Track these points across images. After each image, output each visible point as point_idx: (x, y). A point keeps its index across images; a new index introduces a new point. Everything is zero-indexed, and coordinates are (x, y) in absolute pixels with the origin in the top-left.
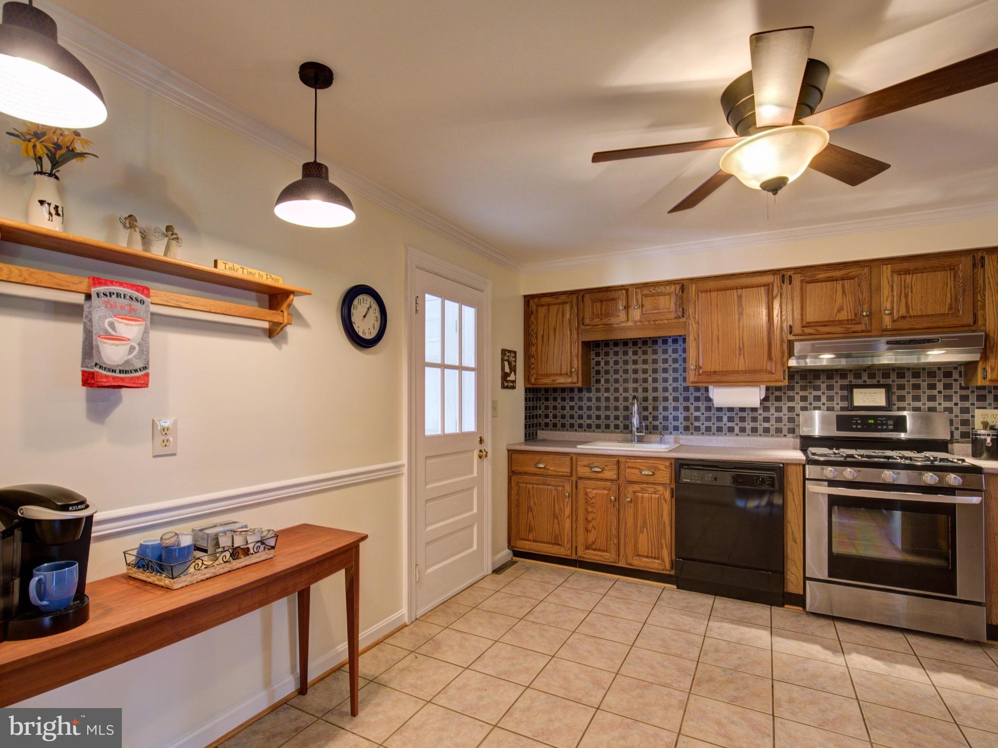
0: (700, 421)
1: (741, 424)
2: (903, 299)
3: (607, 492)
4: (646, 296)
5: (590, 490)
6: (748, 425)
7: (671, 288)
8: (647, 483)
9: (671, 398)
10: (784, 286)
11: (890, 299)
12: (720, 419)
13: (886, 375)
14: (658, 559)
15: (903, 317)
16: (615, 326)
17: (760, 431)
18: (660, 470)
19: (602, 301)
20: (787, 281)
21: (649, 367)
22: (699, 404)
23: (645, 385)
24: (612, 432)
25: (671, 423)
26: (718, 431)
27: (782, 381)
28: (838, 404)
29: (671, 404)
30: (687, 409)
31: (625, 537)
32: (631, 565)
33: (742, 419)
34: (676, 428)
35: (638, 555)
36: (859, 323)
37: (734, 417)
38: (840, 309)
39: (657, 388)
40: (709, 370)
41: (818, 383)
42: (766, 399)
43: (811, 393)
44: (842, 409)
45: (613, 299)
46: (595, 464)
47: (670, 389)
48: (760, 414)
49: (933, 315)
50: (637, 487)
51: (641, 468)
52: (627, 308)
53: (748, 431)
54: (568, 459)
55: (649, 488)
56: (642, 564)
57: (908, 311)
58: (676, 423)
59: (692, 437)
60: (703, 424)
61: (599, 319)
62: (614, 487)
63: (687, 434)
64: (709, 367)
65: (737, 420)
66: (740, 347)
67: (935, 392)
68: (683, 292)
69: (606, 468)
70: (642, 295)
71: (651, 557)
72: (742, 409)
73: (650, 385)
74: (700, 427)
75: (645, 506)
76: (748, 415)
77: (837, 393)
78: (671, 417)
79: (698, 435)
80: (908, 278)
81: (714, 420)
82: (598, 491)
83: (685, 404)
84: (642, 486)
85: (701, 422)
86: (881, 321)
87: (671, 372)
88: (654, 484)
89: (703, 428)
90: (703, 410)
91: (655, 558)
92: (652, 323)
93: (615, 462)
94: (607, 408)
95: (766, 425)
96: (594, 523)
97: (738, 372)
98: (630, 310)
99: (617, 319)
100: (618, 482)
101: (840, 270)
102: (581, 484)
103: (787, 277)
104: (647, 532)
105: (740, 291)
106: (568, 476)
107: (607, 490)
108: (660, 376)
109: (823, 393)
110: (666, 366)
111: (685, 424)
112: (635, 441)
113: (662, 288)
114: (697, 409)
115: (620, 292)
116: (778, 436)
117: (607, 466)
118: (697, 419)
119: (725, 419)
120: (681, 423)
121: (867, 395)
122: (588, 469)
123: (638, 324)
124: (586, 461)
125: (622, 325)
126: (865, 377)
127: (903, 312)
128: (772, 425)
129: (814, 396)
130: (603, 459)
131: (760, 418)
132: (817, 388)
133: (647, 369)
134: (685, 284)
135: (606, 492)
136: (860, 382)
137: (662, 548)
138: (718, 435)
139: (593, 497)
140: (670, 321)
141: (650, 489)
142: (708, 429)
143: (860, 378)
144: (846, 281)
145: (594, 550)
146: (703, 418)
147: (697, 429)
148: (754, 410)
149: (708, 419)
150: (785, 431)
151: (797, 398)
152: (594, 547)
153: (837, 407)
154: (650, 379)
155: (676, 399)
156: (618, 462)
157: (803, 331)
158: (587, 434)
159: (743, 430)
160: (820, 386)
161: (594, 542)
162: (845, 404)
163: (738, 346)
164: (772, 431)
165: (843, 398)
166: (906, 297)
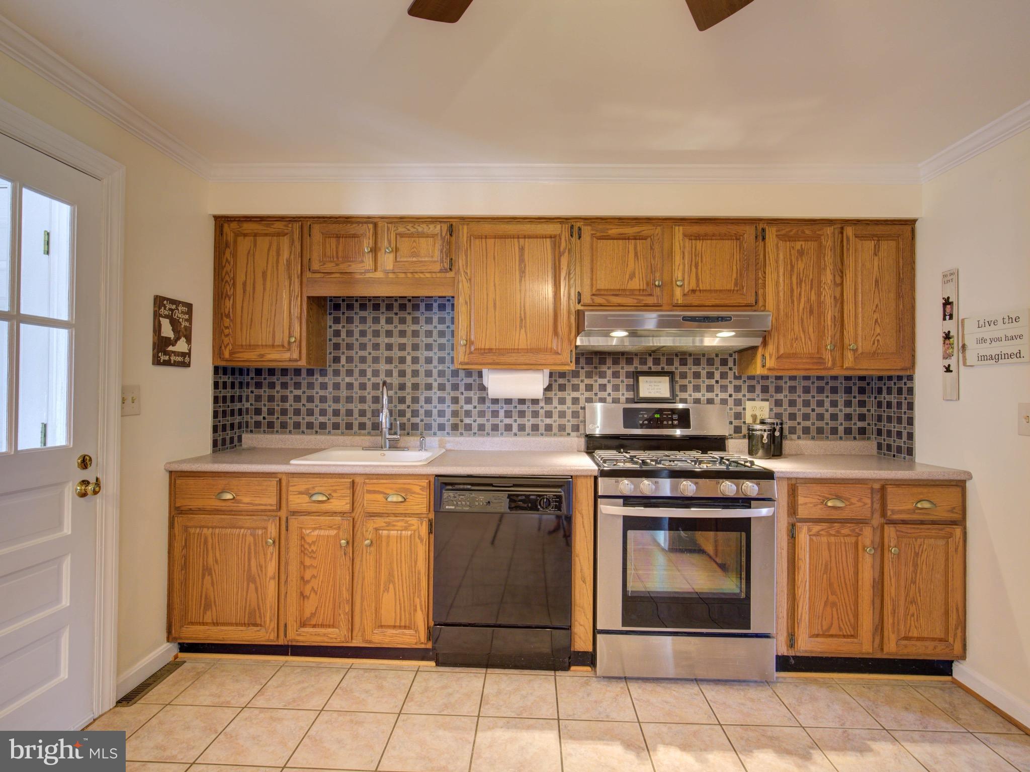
0: (471, 417)
1: (520, 421)
2: (694, 270)
3: (335, 532)
4: (402, 235)
5: (308, 531)
6: (529, 422)
7: (435, 227)
8: (396, 515)
9: (435, 385)
10: (573, 240)
11: (681, 267)
12: (495, 414)
13: (670, 362)
14: (409, 628)
15: (693, 291)
16: (358, 276)
17: (542, 429)
18: (415, 493)
19: (338, 237)
20: (576, 235)
21: (408, 341)
22: (471, 394)
23: (402, 367)
24: (355, 434)
25: (435, 421)
26: (493, 430)
27: (568, 365)
28: (624, 394)
29: (435, 394)
30: (455, 400)
31: (362, 598)
32: (370, 642)
33: (522, 414)
34: (441, 427)
35: (382, 626)
36: (650, 295)
37: (511, 411)
38: (632, 276)
39: (418, 371)
40: (483, 347)
41: (604, 368)
42: (548, 389)
43: (596, 381)
44: (628, 401)
45: (354, 236)
46: (317, 490)
47: (435, 372)
48: (542, 408)
49: (721, 291)
50: (380, 522)
51: (387, 491)
52: (375, 250)
53: (528, 429)
54: (274, 482)
55: (398, 521)
56: (387, 640)
57: (698, 285)
58: (441, 420)
59: (461, 439)
60: (474, 421)
61: (333, 264)
62: (346, 524)
63: (455, 435)
64: (483, 343)
65: (515, 415)
66: (521, 317)
67: (713, 382)
68: (451, 235)
69: (334, 495)
70: (396, 234)
71: (400, 627)
72: (522, 401)
73: (409, 367)
74: (471, 424)
75: (392, 550)
76: (528, 408)
77: (624, 381)
78: (435, 412)
79: (469, 436)
80: (699, 244)
81: (488, 415)
82: (322, 533)
83: (453, 394)
84: (387, 520)
85: (472, 419)
86: (672, 295)
87: (435, 349)
88: (405, 515)
89: (475, 426)
90: (475, 402)
91: (405, 627)
92: (409, 275)
93: (348, 485)
94: (349, 399)
95: (548, 421)
96: (314, 583)
97: (517, 351)
98: (379, 254)
99: (361, 265)
100: (353, 515)
101: (633, 226)
102: (294, 523)
103: (576, 229)
104: (395, 589)
105: (522, 241)
106: (273, 511)
107: (335, 529)
108: (422, 354)
109: (609, 381)
110: (430, 340)
111: (453, 420)
112: (385, 447)
113: (424, 226)
114: (468, 401)
115: (365, 226)
116: (561, 436)
117: (335, 491)
118: (468, 414)
119: (502, 414)
120: (448, 421)
121: (653, 384)
122: (306, 498)
123: (391, 275)
124: (303, 485)
125: (368, 275)
126: (650, 363)
127: (693, 285)
128: (555, 421)
129: (600, 385)
130: (330, 480)
131: (542, 412)
132: (602, 375)
133: (405, 344)
134: (454, 224)
135: (333, 532)
136: (645, 368)
137: (415, 610)
138: (494, 436)
139: (314, 543)
140: (434, 275)
141: (399, 524)
142: (481, 428)
143: (645, 363)
144: (638, 241)
145: (314, 626)
146: (475, 413)
147: (468, 427)
148: (535, 402)
149: (482, 414)
150: (569, 429)
151: (582, 387)
152: (313, 622)
153: (623, 399)
154: (409, 359)
155: (442, 387)
156: (353, 482)
157: (593, 300)
158: (318, 437)
159: (522, 428)
160: (605, 372)
161: (313, 615)
162: (630, 395)
163: (518, 315)
164: (555, 429)
165: (629, 388)
166: (697, 267)
